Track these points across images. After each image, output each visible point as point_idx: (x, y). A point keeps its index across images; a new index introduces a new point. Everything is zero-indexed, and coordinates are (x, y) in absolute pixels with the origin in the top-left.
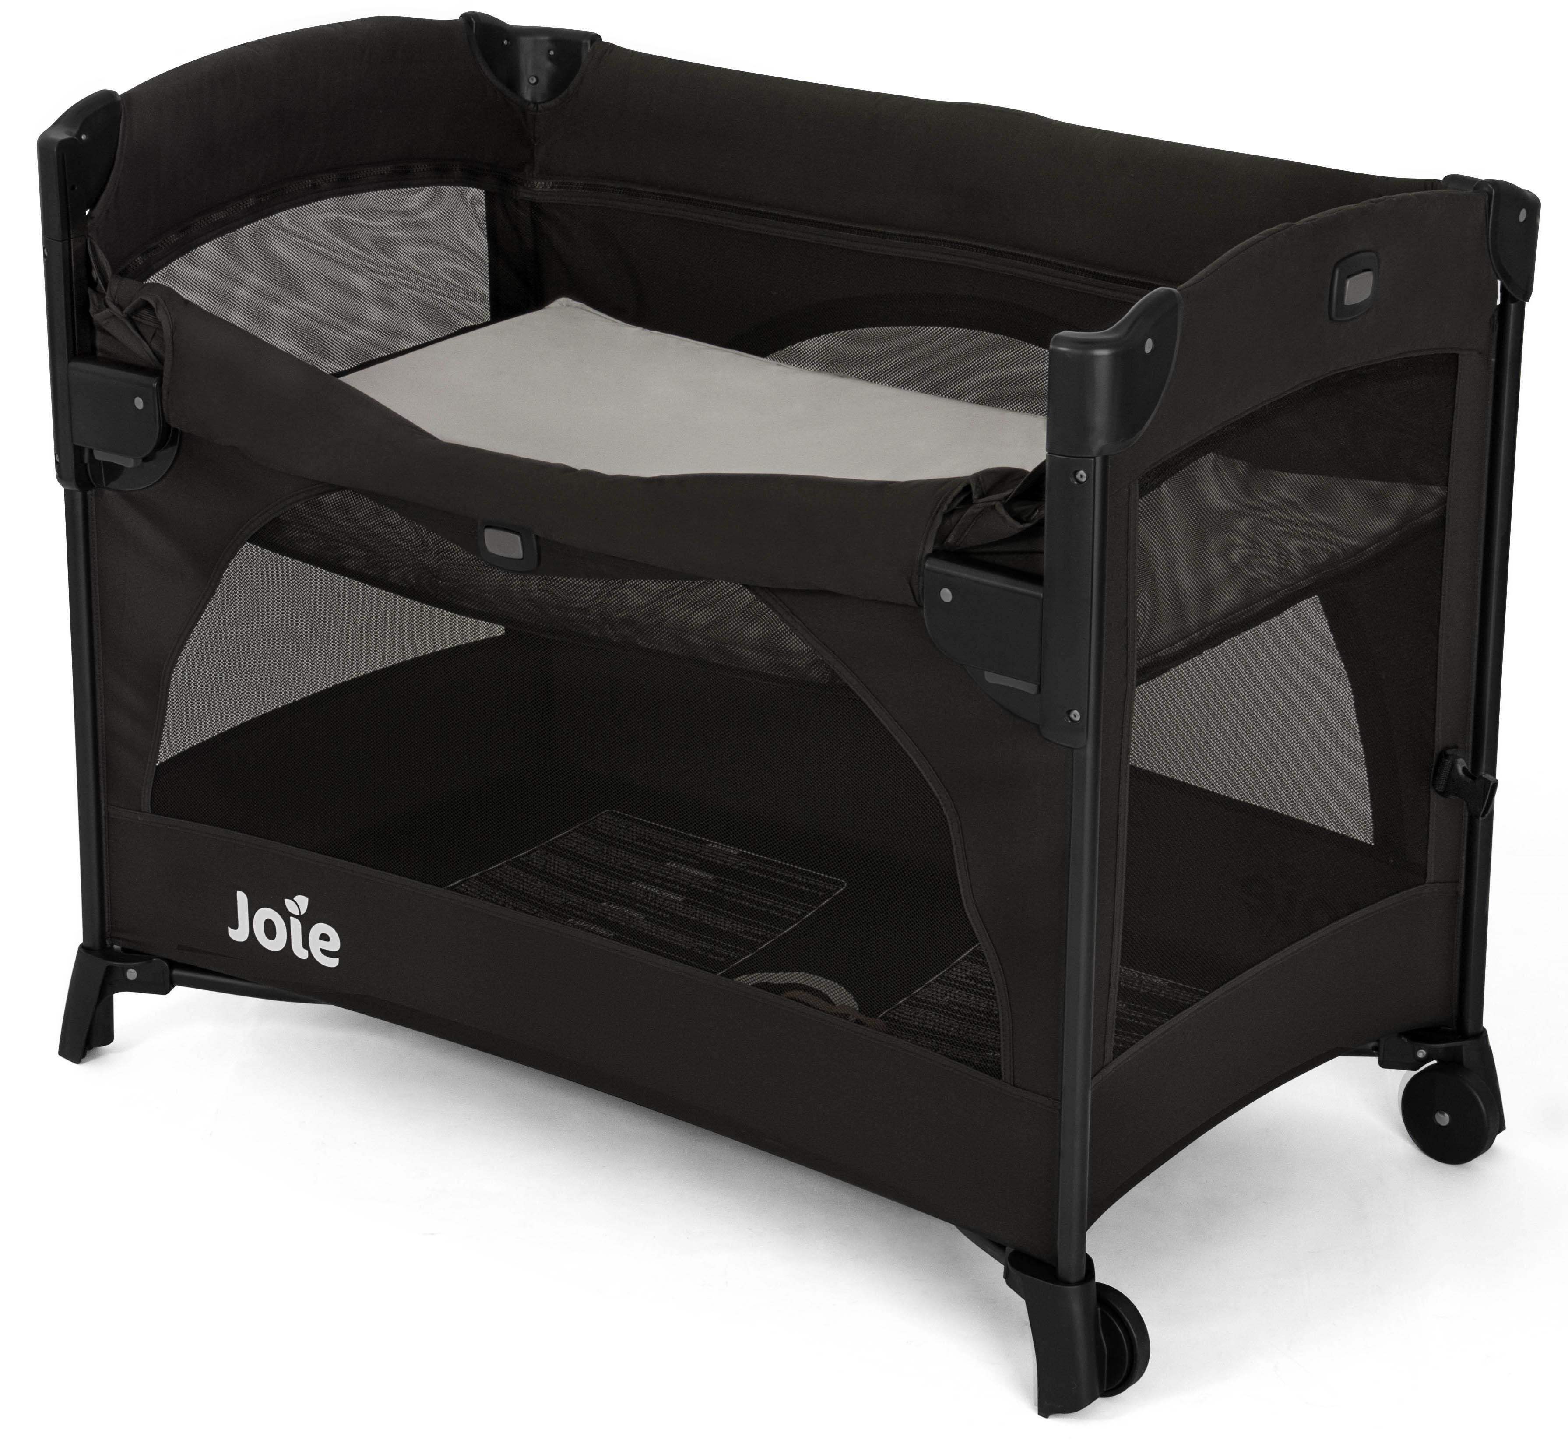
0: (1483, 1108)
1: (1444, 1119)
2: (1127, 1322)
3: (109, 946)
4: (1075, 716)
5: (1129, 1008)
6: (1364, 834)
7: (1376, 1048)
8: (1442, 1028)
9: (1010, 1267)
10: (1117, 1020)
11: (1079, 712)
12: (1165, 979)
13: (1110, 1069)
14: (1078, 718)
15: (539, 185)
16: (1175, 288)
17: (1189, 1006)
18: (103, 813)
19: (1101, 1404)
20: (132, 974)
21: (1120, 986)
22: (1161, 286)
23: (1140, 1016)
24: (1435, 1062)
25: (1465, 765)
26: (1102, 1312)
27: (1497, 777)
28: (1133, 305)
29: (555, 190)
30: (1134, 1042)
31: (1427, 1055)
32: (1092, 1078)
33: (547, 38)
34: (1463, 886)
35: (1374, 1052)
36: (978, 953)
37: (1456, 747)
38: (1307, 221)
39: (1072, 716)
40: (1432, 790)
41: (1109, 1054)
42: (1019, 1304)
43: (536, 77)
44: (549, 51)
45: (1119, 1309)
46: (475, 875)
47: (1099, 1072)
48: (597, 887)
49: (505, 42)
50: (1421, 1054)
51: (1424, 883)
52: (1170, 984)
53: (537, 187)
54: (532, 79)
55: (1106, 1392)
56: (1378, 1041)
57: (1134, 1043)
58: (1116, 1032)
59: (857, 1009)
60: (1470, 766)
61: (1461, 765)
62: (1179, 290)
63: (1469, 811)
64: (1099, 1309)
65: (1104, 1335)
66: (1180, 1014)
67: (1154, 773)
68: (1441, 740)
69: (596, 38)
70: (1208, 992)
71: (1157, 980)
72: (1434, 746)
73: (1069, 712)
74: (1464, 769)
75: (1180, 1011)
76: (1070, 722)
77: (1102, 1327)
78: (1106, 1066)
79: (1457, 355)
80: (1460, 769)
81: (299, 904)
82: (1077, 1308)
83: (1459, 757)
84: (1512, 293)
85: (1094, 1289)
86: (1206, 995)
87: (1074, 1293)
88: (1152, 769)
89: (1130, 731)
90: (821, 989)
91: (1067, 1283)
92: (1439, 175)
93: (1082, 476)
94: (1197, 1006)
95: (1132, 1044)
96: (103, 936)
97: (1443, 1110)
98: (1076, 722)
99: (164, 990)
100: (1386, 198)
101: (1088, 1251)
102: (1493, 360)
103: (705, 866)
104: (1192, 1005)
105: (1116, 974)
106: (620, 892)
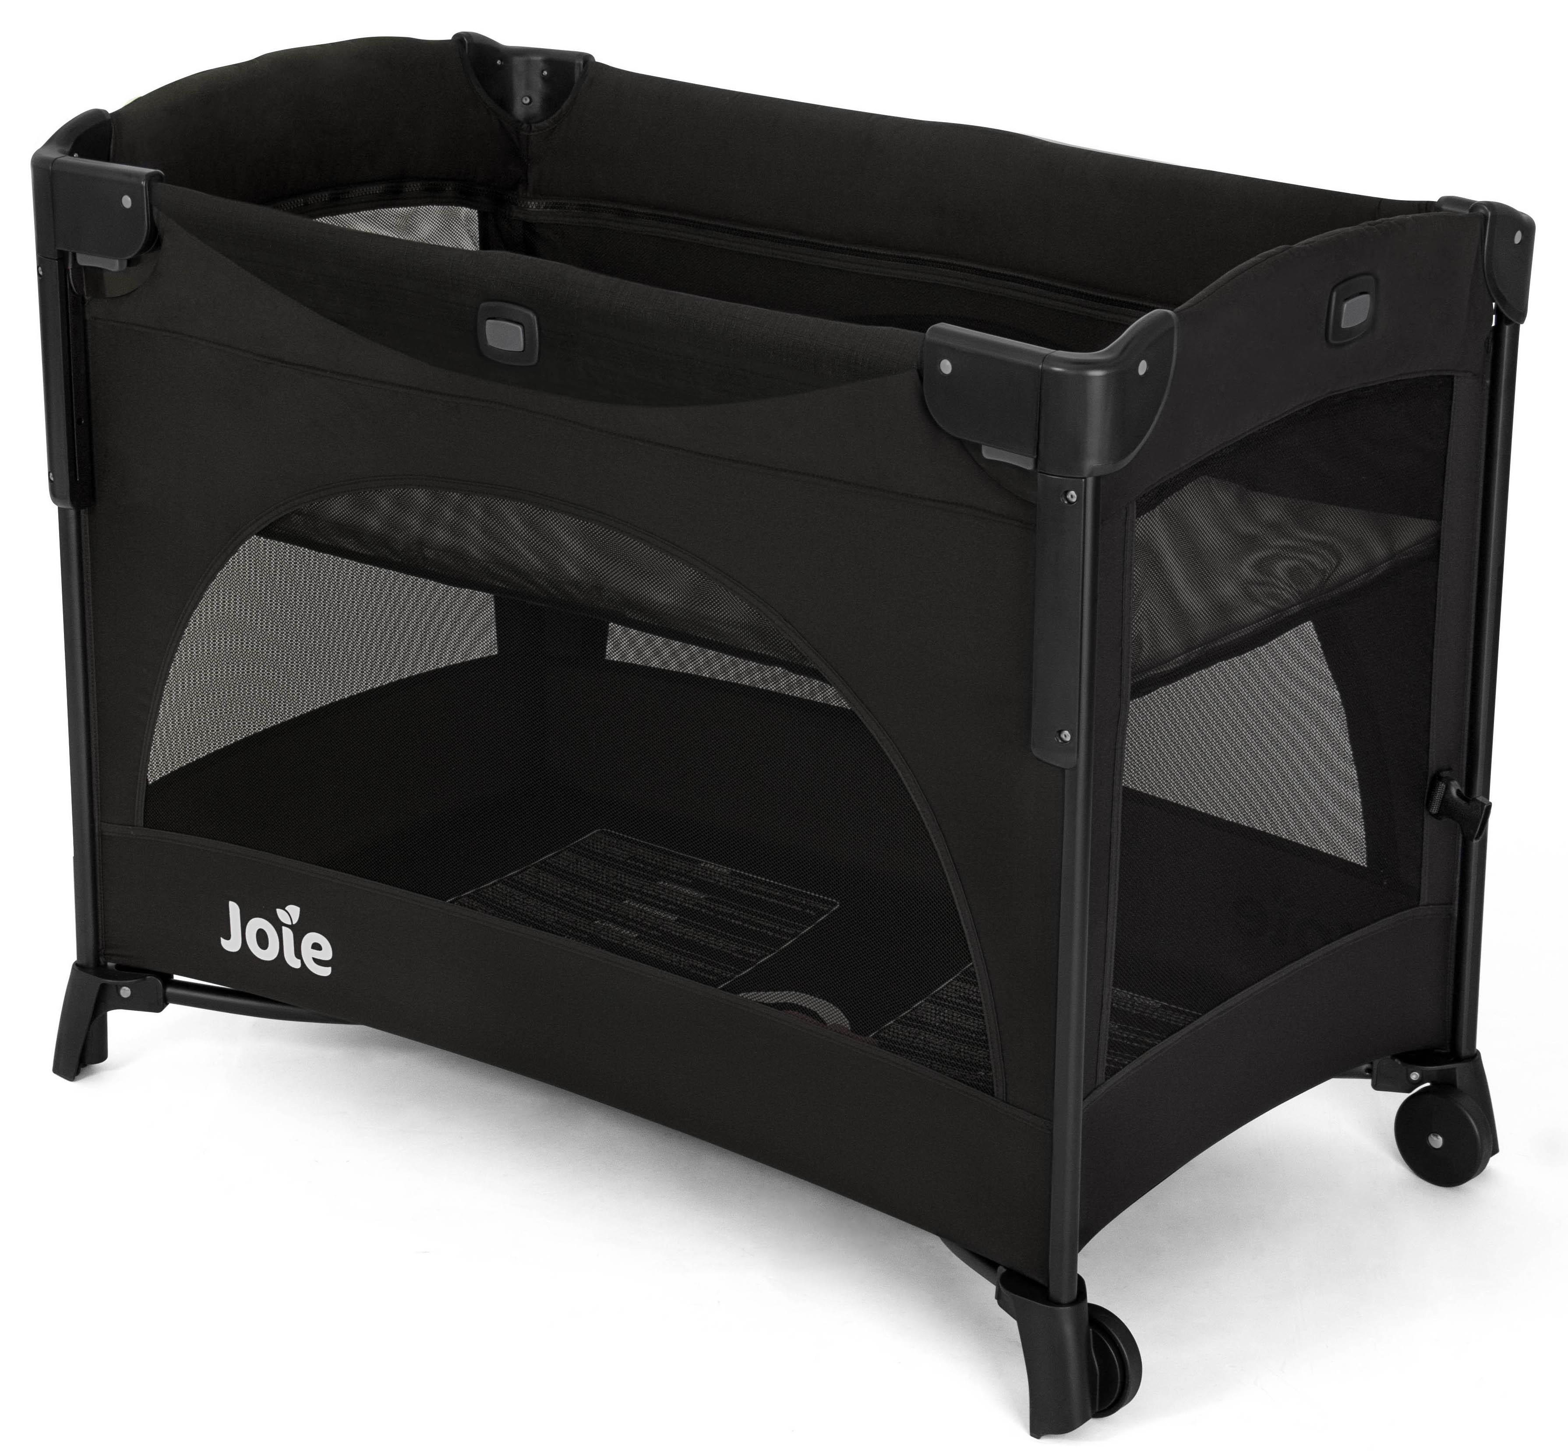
0: (1476, 1130)
1: (1437, 1142)
2: (1119, 1344)
3: (102, 963)
4: (1065, 736)
5: (1121, 1028)
6: (1358, 857)
7: (1369, 1070)
8: (1436, 1051)
9: (1001, 1287)
10: (1110, 1041)
11: (1070, 733)
12: (1158, 1001)
13: (1103, 1089)
14: (1068, 739)
15: (532, 205)
16: (1172, 310)
17: (1182, 1028)
18: (97, 831)
19: (1093, 1424)
20: (125, 992)
21: (1112, 1008)
22: (1157, 308)
23: (1132, 1037)
24: (1428, 1084)
25: (1459, 788)
26: (1093, 1333)
27: (1490, 800)
28: (1128, 326)
29: (548, 210)
30: (1126, 1062)
31: (1420, 1077)
32: (1084, 1099)
33: (540, 58)
34: (1456, 908)
35: (1367, 1074)
36: (971, 974)
37: (1450, 769)
38: (1306, 244)
39: (1063, 736)
40: (1426, 813)
41: (1101, 1074)
42: (1011, 1325)
43: (530, 98)
44: (542, 72)
45: (1111, 1330)
46: (468, 893)
47: (1091, 1092)
48: (589, 905)
49: (499, 62)
50: (1415, 1076)
51: (1418, 905)
52: (1163, 1006)
53: (530, 207)
54: (526, 100)
55: (1098, 1412)
56: (1372, 1063)
57: (1127, 1064)
58: (1108, 1053)
59: (849, 1028)
60: (1464, 788)
61: (1454, 788)
62: (1176, 313)
63: (1463, 834)
64: (1091, 1330)
65: (1096, 1356)
66: (1172, 1036)
67: (1147, 795)
68: (1434, 762)
69: (587, 59)
70: (1200, 1014)
71: (1150, 1002)
72: (1428, 769)
73: (1060, 732)
74: (1458, 792)
75: (1172, 1033)
76: (1060, 741)
77: (1094, 1348)
78: (1098, 1086)
79: (1452, 377)
80: (1454, 791)
81: (291, 914)
82: (1069, 1330)
83: (1453, 780)
84: (1506, 314)
85: (1086, 1309)
86: (1198, 1017)
87: (1065, 1313)
88: (1145, 790)
89: (1123, 752)
90: (816, 1010)
91: (1059, 1304)
92: (1433, 196)
93: (1073, 496)
94: (1191, 1027)
95: (1124, 1066)
96: (97, 953)
97: (1436, 1133)
98: (1066, 742)
99: (157, 1007)
100: (1383, 221)
101: (1080, 1271)
102: (1488, 382)
103: (697, 885)
104: (1184, 1026)
105: (1108, 995)
106: (612, 910)
